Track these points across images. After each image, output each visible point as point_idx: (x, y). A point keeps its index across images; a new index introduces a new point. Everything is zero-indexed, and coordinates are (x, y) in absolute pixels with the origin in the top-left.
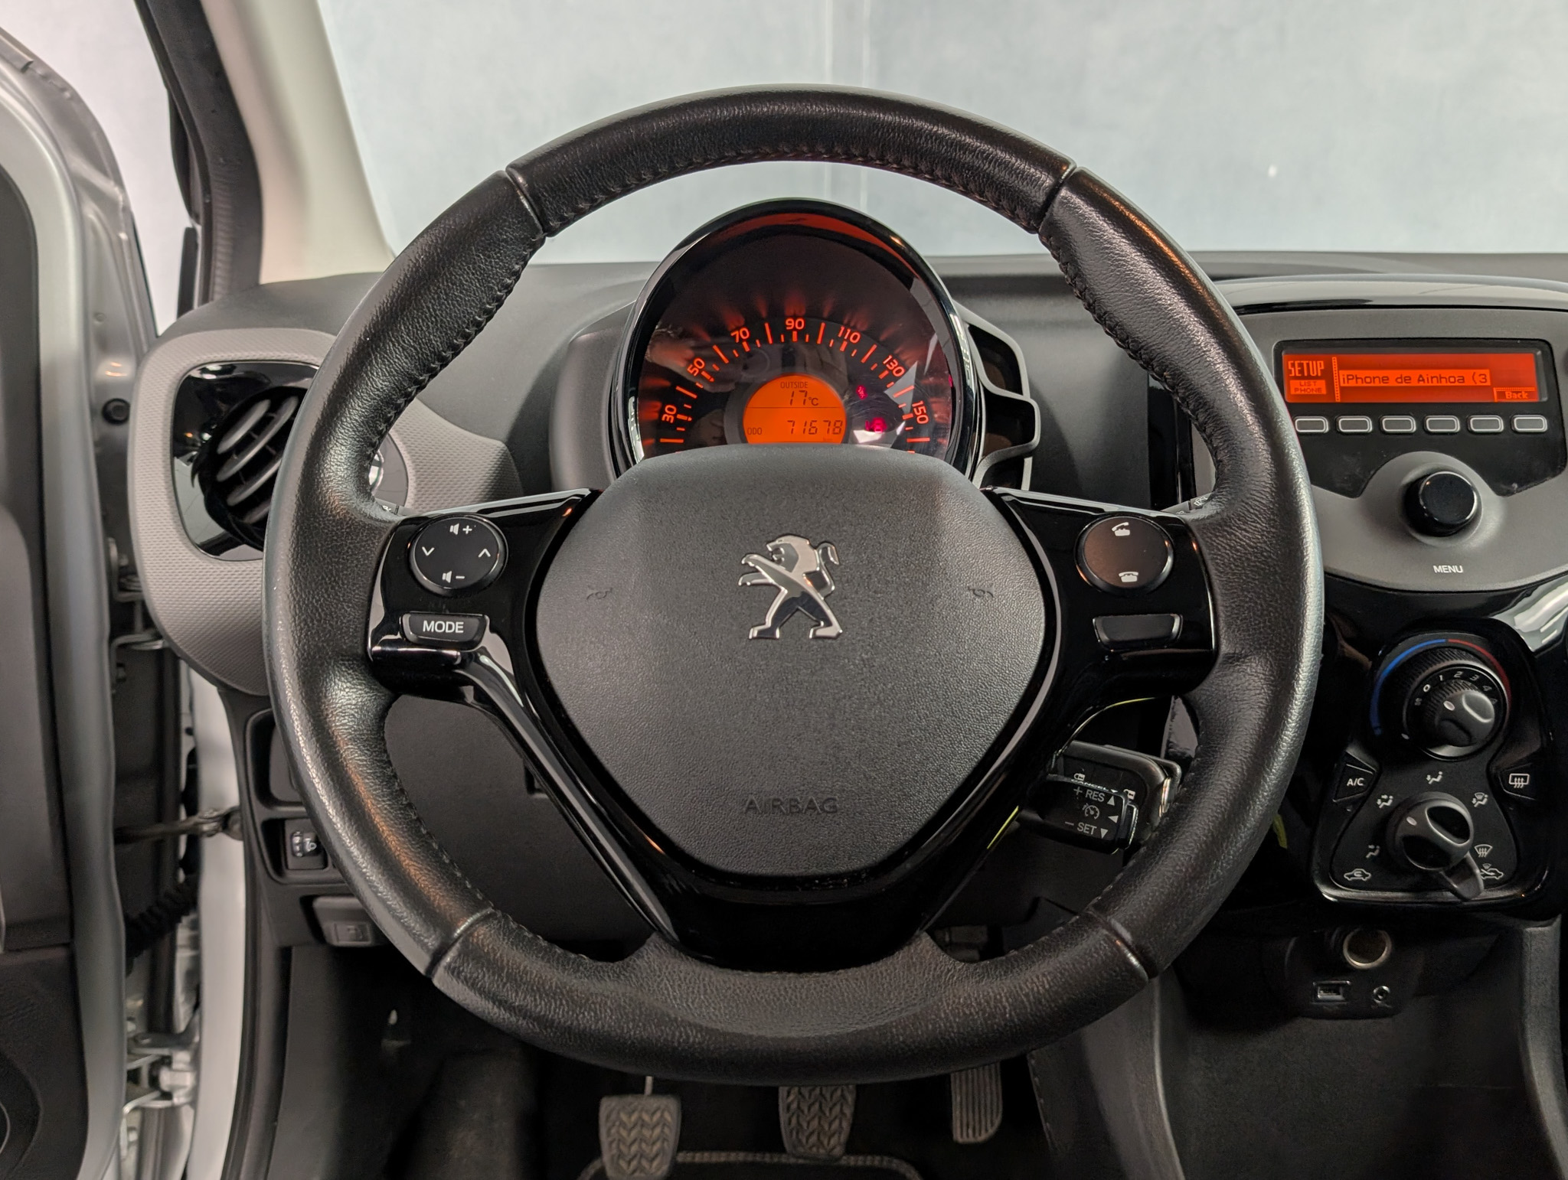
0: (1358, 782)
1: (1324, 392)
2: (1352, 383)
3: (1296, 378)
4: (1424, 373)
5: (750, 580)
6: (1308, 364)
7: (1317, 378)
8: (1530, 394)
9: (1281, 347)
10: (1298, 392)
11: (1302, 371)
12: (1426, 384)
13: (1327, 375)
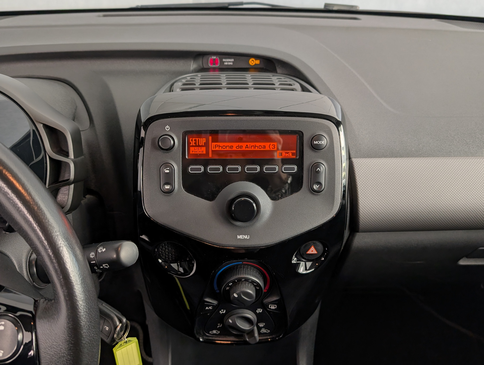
0: (210, 308)
1: (204, 152)
2: (217, 149)
3: (193, 146)
4: (248, 144)
6: (199, 140)
7: (202, 146)
8: (293, 154)
9: (186, 133)
10: (194, 153)
11: (195, 143)
12: (249, 149)
13: (206, 145)
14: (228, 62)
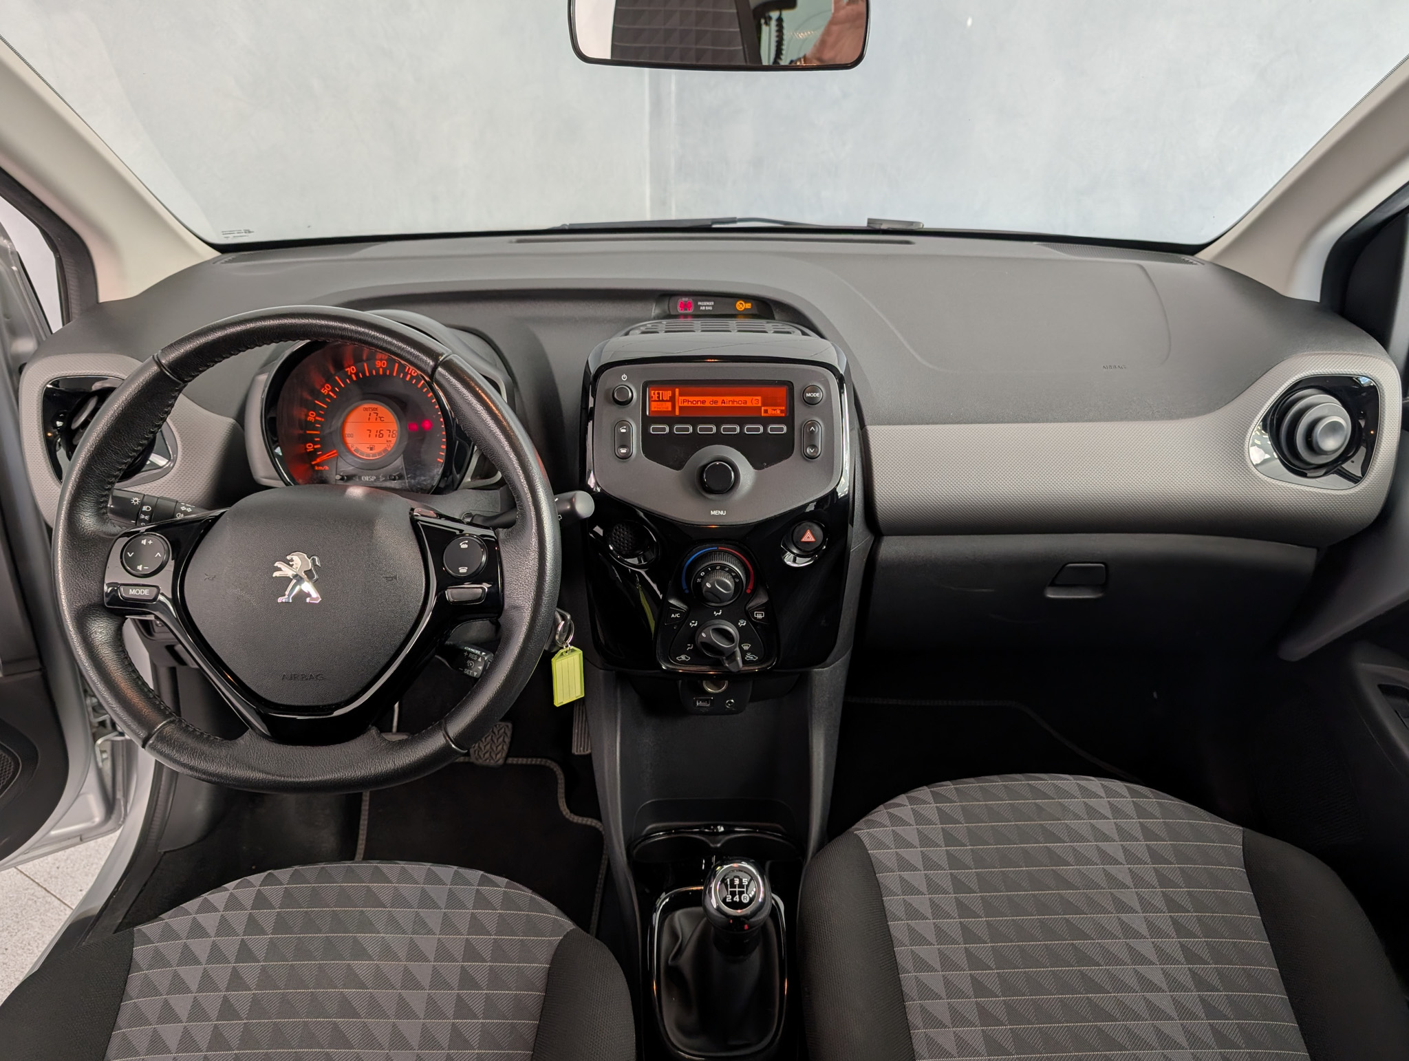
0: (677, 615)
1: (670, 409)
2: (686, 404)
3: (655, 401)
4: (725, 398)
5: (276, 574)
6: (662, 393)
7: (667, 401)
8: (782, 411)
9: (646, 385)
10: (656, 409)
11: (659, 397)
12: (726, 405)
13: (672, 399)
14: (705, 306)
